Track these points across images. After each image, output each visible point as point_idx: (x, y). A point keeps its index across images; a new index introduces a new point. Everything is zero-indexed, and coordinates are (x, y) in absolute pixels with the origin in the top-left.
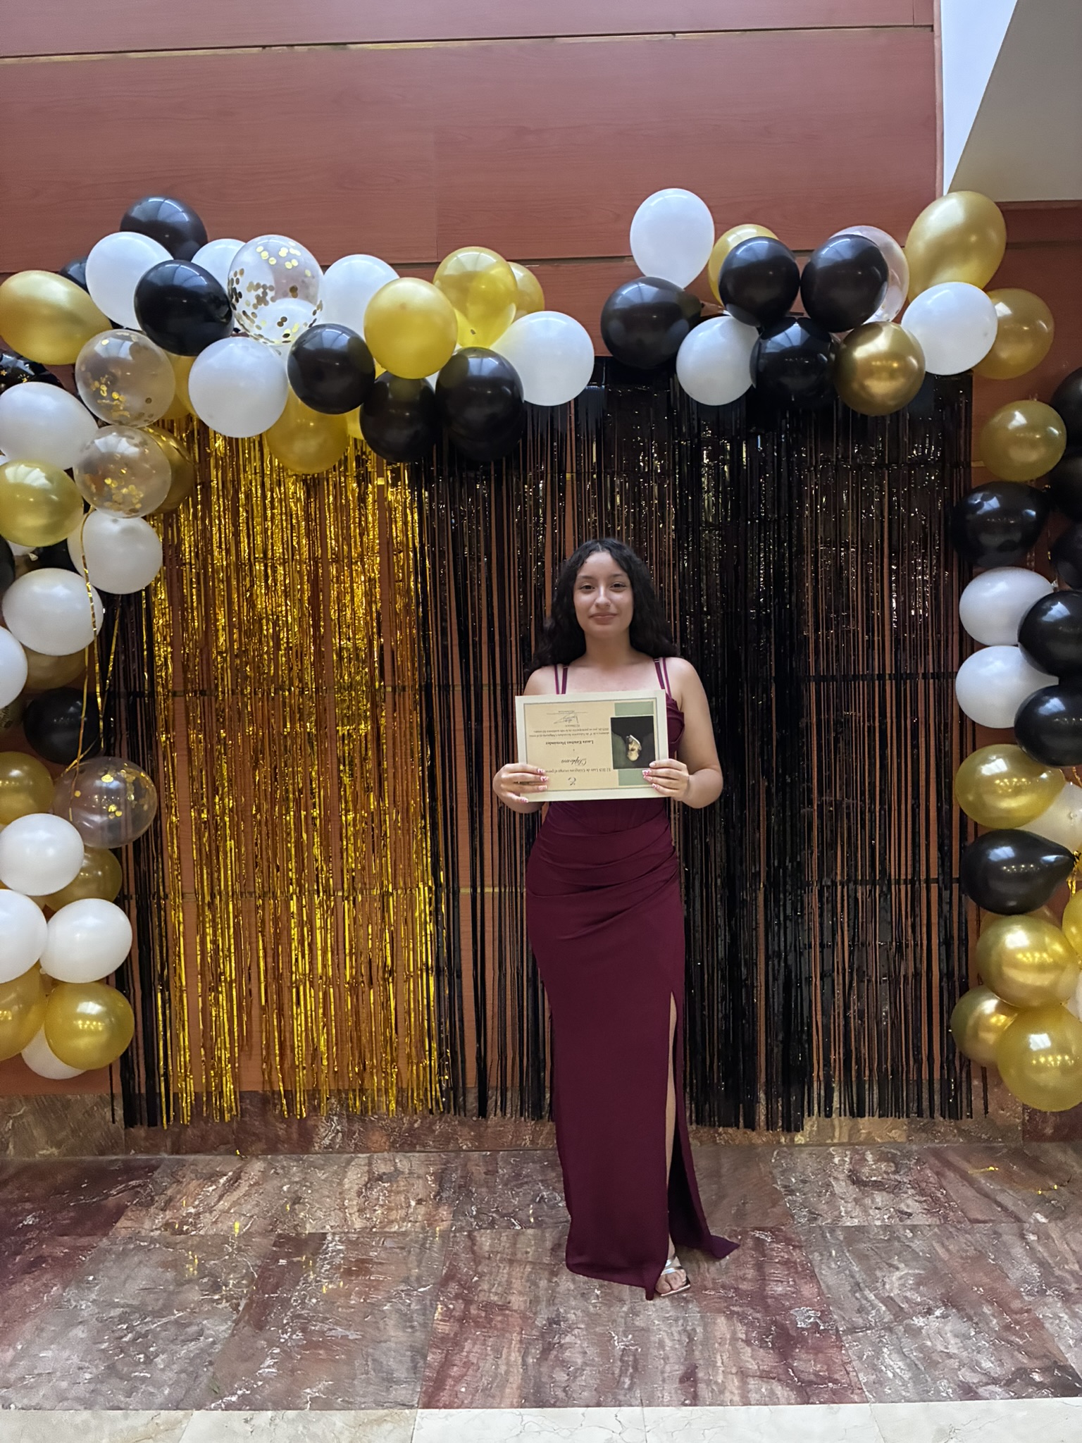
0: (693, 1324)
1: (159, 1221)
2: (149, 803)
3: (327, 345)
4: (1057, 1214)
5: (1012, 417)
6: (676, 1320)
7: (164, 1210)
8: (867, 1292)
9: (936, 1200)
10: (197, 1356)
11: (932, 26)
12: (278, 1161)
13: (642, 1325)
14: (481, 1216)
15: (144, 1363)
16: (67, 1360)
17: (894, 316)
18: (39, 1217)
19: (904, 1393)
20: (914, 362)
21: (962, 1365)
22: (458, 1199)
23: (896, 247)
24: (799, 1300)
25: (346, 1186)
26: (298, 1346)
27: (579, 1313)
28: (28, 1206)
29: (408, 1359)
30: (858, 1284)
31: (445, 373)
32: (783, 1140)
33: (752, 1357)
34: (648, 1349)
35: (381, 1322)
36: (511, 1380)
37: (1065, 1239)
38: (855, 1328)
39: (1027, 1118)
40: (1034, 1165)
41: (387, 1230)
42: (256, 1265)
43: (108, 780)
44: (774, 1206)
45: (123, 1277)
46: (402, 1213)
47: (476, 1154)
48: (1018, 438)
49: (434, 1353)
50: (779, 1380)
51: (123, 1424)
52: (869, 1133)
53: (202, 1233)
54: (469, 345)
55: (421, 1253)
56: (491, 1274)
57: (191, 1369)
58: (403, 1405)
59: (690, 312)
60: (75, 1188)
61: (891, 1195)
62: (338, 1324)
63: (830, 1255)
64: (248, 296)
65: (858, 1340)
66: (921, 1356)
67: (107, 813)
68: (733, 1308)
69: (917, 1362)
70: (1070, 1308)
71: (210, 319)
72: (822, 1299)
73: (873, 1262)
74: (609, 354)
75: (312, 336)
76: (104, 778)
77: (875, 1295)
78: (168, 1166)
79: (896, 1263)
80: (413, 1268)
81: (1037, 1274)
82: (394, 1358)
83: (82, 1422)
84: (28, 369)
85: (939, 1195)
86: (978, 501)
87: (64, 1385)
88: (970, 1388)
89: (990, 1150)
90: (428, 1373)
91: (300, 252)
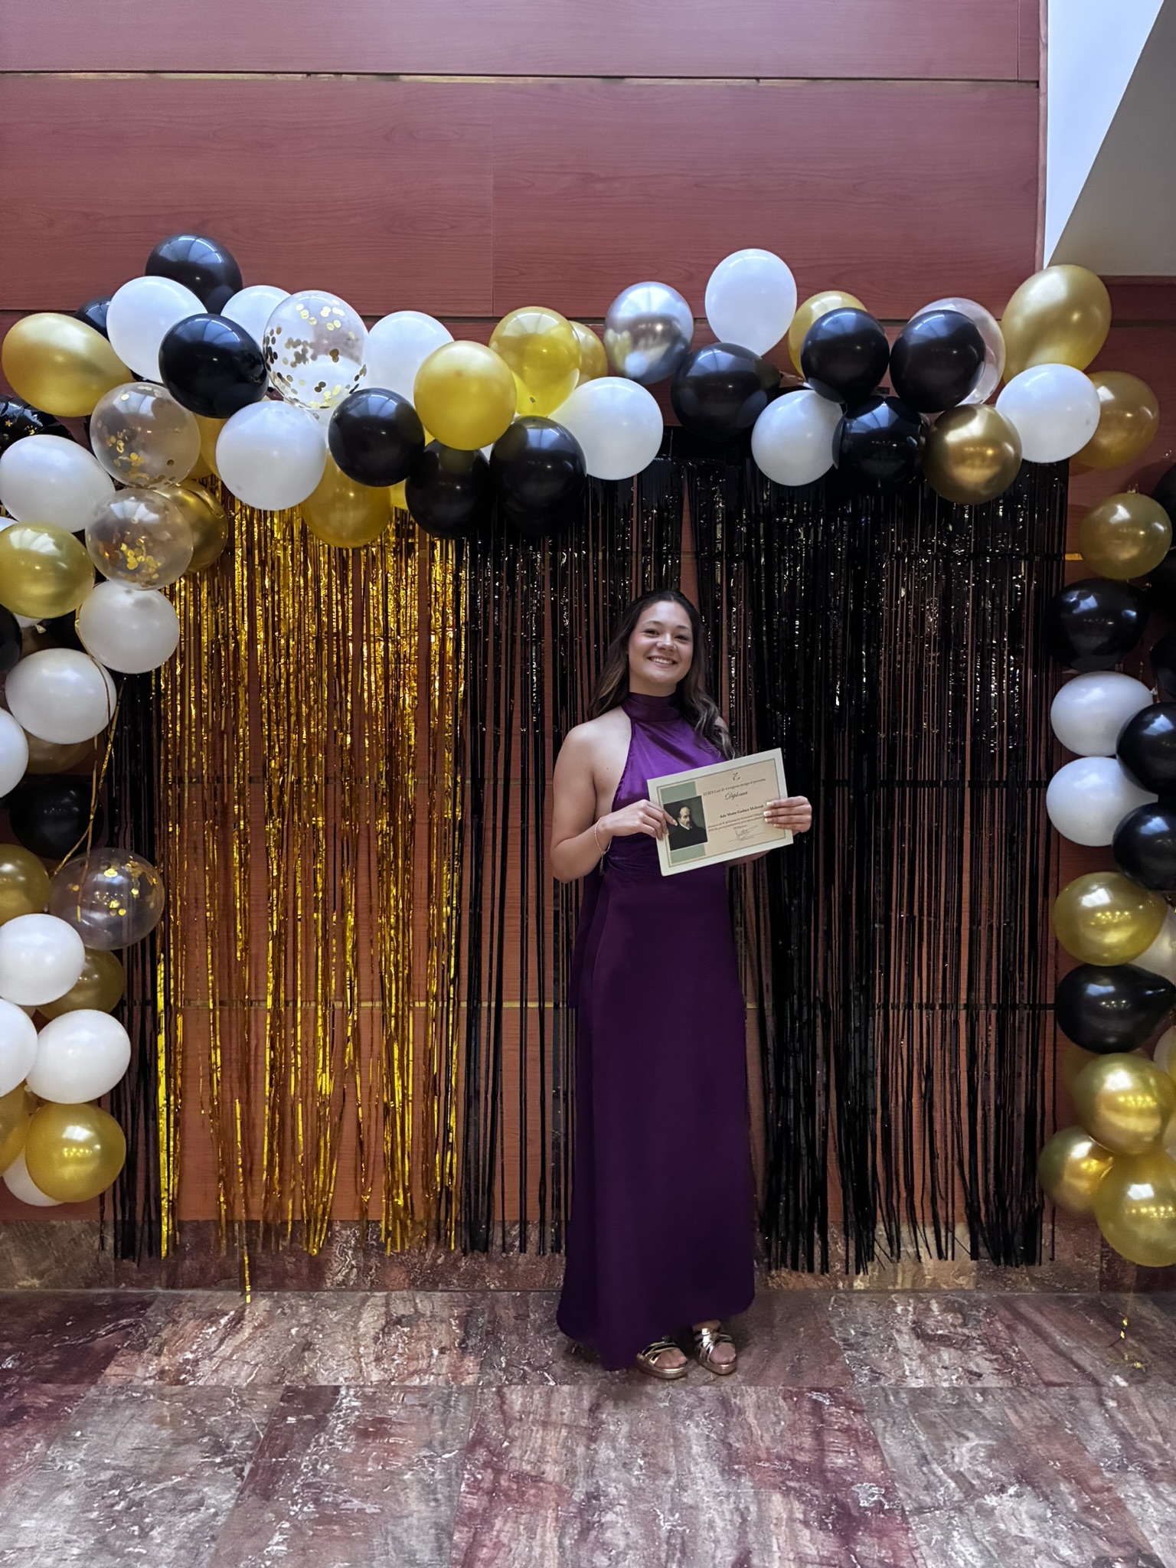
0: (746, 1501)
1: (153, 1368)
2: (156, 902)
3: (373, 411)
4: (1137, 1378)
5: (1115, 511)
6: (728, 1496)
7: (156, 1355)
8: (935, 1466)
9: (1007, 1359)
10: (198, 1529)
11: (1038, 82)
12: (286, 1299)
13: (692, 1502)
14: (512, 1369)
15: (139, 1537)
16: (52, 1531)
17: (988, 395)
18: (20, 1358)
20: (1010, 448)
21: (1039, 1552)
22: (485, 1348)
23: (993, 322)
24: (862, 1475)
25: (362, 1330)
26: (310, 1520)
27: (621, 1486)
28: (7, 1346)
29: (432, 1538)
30: (924, 1457)
31: (500, 445)
32: (841, 1285)
33: (811, 1540)
34: (697, 1530)
35: (402, 1493)
37: (1147, 1406)
38: (922, 1508)
39: (1105, 1266)
40: (1111, 1318)
41: (407, 1383)
42: (262, 1423)
43: (111, 875)
44: (832, 1362)
45: (113, 1433)
46: (423, 1364)
47: (504, 1295)
48: (1119, 533)
49: (460, 1532)
52: (934, 1279)
53: (201, 1383)
54: (528, 413)
55: (444, 1412)
56: (523, 1438)
57: (191, 1545)
59: (769, 383)
60: (58, 1327)
61: (959, 1352)
62: (353, 1494)
63: (894, 1422)
64: (285, 354)
65: (926, 1522)
66: (993, 1540)
67: (109, 910)
68: (788, 1483)
69: (990, 1548)
70: (1154, 1487)
71: (242, 379)
72: (886, 1474)
73: (941, 1431)
74: (680, 425)
75: (355, 401)
76: (106, 873)
77: (943, 1470)
78: (162, 1302)
79: (965, 1432)
80: (433, 1432)
81: (1117, 1446)
82: (418, 1536)
84: (35, 420)
85: (1010, 1352)
86: (1074, 599)
87: (50, 1560)
89: (1065, 1301)
90: (455, 1555)
91: (345, 311)
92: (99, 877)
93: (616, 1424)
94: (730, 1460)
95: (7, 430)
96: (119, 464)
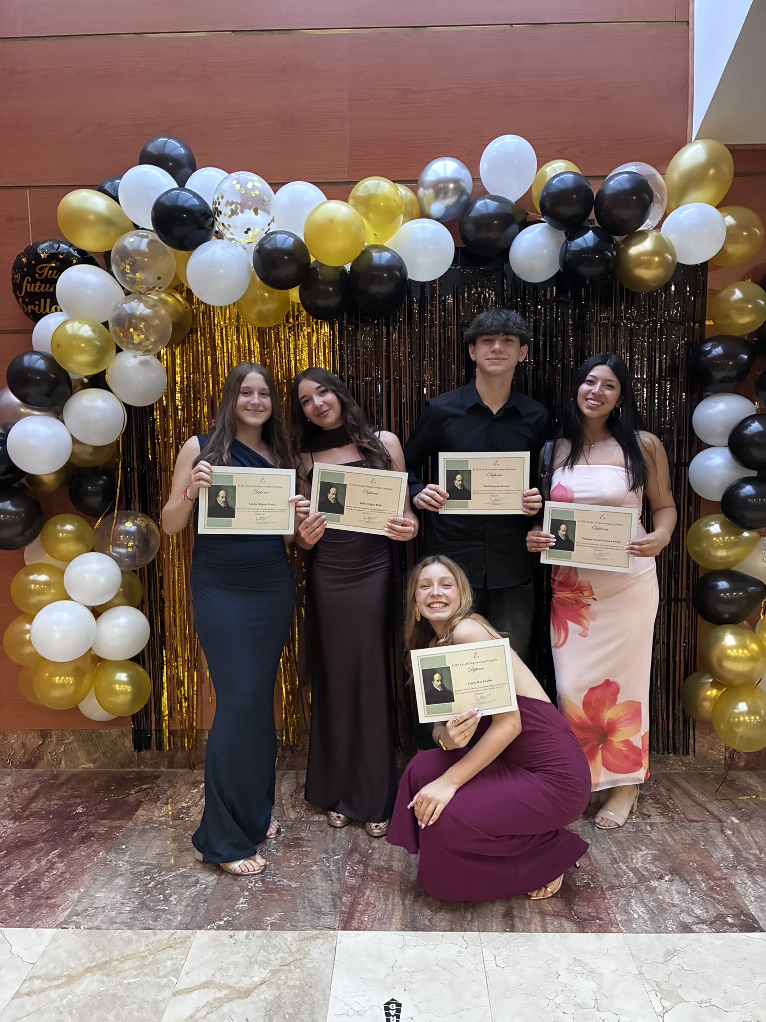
1: (163, 811)
2: (155, 542)
3: (279, 245)
4: (745, 817)
5: (734, 293)
7: (166, 804)
8: (621, 864)
9: (667, 808)
10: (196, 896)
11: (688, 22)
15: (163, 900)
16: (113, 898)
17: (655, 224)
18: (85, 807)
19: (645, 928)
20: (669, 257)
21: (683, 911)
23: (659, 177)
25: (283, 791)
26: (259, 890)
28: (78, 800)
29: (330, 900)
30: (615, 859)
31: (355, 263)
35: (311, 877)
36: (396, 914)
37: (750, 834)
38: (614, 886)
39: (727, 755)
40: (731, 785)
41: (311, 819)
43: (129, 526)
45: (144, 846)
48: (739, 308)
49: (346, 897)
50: (566, 917)
51: (152, 938)
53: (191, 819)
54: (373, 243)
55: (333, 836)
56: (380, 849)
57: (193, 904)
58: (329, 928)
59: (519, 218)
60: (107, 789)
62: (283, 877)
63: (598, 841)
64: (226, 209)
65: (616, 894)
66: (656, 905)
67: (127, 547)
69: (653, 909)
70: (753, 878)
71: (201, 227)
72: (591, 868)
73: (625, 845)
74: (464, 246)
75: (268, 239)
76: (126, 524)
77: (626, 866)
78: (166, 776)
79: (640, 846)
80: (329, 844)
81: (731, 856)
82: (321, 899)
83: (127, 937)
84: (76, 254)
85: (668, 804)
86: (709, 348)
87: (114, 913)
88: (687, 925)
89: (702, 775)
90: (343, 908)
91: (261, 183)
92: (122, 528)
95: (59, 260)
96: (127, 279)
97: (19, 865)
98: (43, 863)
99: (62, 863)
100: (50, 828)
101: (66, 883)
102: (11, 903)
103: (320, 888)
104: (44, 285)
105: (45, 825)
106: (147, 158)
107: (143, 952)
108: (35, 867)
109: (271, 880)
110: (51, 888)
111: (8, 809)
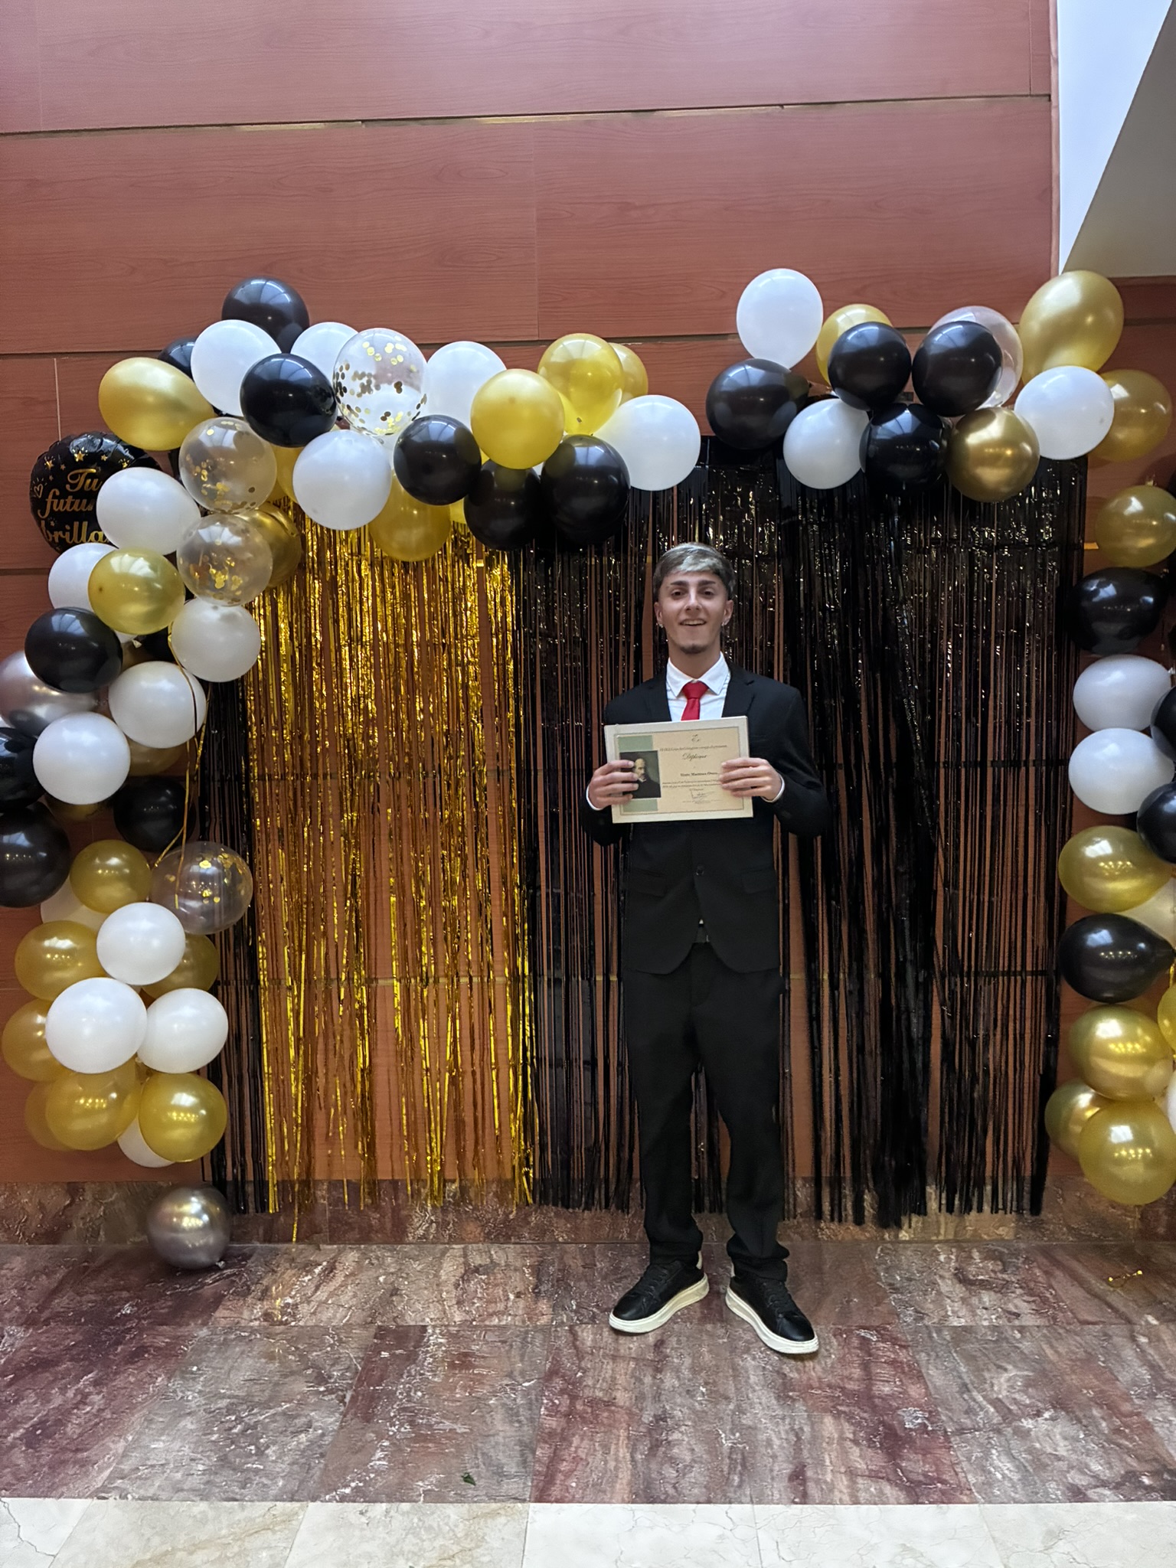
0: (800, 1423)
1: (258, 1311)
2: (244, 889)
3: (434, 437)
4: (1169, 1316)
5: (1129, 503)
6: (783, 1418)
7: (261, 1300)
8: (975, 1393)
9: (1045, 1301)
10: (308, 1448)
11: (1050, 96)
12: (372, 1251)
13: (750, 1423)
14: (581, 1311)
15: (256, 1455)
16: (178, 1451)
17: (1007, 398)
18: (137, 1305)
19: (1013, 1494)
20: (1028, 448)
21: (1073, 1468)
22: (557, 1293)
23: (1010, 328)
24: (906, 1400)
25: (443, 1278)
26: (407, 1439)
27: (685, 1410)
28: (125, 1294)
29: (517, 1453)
30: (965, 1385)
31: (550, 462)
32: (886, 1236)
33: (860, 1456)
34: (756, 1447)
35: (488, 1416)
36: (620, 1476)
38: (963, 1429)
40: (1144, 1263)
41: (487, 1323)
42: (359, 1357)
43: (206, 866)
44: (879, 1304)
45: (226, 1367)
46: (501, 1306)
47: (572, 1247)
48: (1138, 526)
49: (542, 1448)
50: (888, 1480)
51: (240, 1515)
52: (975, 1230)
53: (301, 1323)
54: (576, 432)
55: (522, 1348)
56: (595, 1369)
57: (303, 1461)
58: (515, 1499)
59: (797, 393)
60: (169, 1277)
61: (999, 1295)
62: (444, 1417)
63: (937, 1356)
64: (351, 384)
65: (966, 1441)
66: (1030, 1457)
67: (202, 898)
68: (840, 1408)
69: (1026, 1464)
71: (315, 411)
72: (929, 1400)
73: (981, 1363)
74: (716, 434)
75: (417, 428)
76: (201, 864)
77: (984, 1397)
78: (261, 1255)
79: (1004, 1364)
80: (516, 1363)
81: (1147, 1377)
82: (504, 1452)
83: (200, 1513)
84: (127, 454)
85: (1048, 1295)
86: (1094, 588)
87: (178, 1476)
88: (1079, 1489)
89: (1101, 1249)
90: (538, 1468)
91: (406, 345)
93: (680, 1356)
94: (785, 1388)
95: (102, 463)
96: (204, 491)
97: (32, 1397)
98: (70, 1394)
99: (98, 1394)
100: (81, 1338)
101: (105, 1426)
102: (19, 1458)
103: (501, 1434)
104: (78, 501)
105: (74, 1333)
106: (234, 311)
107: (224, 1537)
108: (57, 1401)
109: (425, 1421)
110: (80, 1435)
111: (17, 1309)
